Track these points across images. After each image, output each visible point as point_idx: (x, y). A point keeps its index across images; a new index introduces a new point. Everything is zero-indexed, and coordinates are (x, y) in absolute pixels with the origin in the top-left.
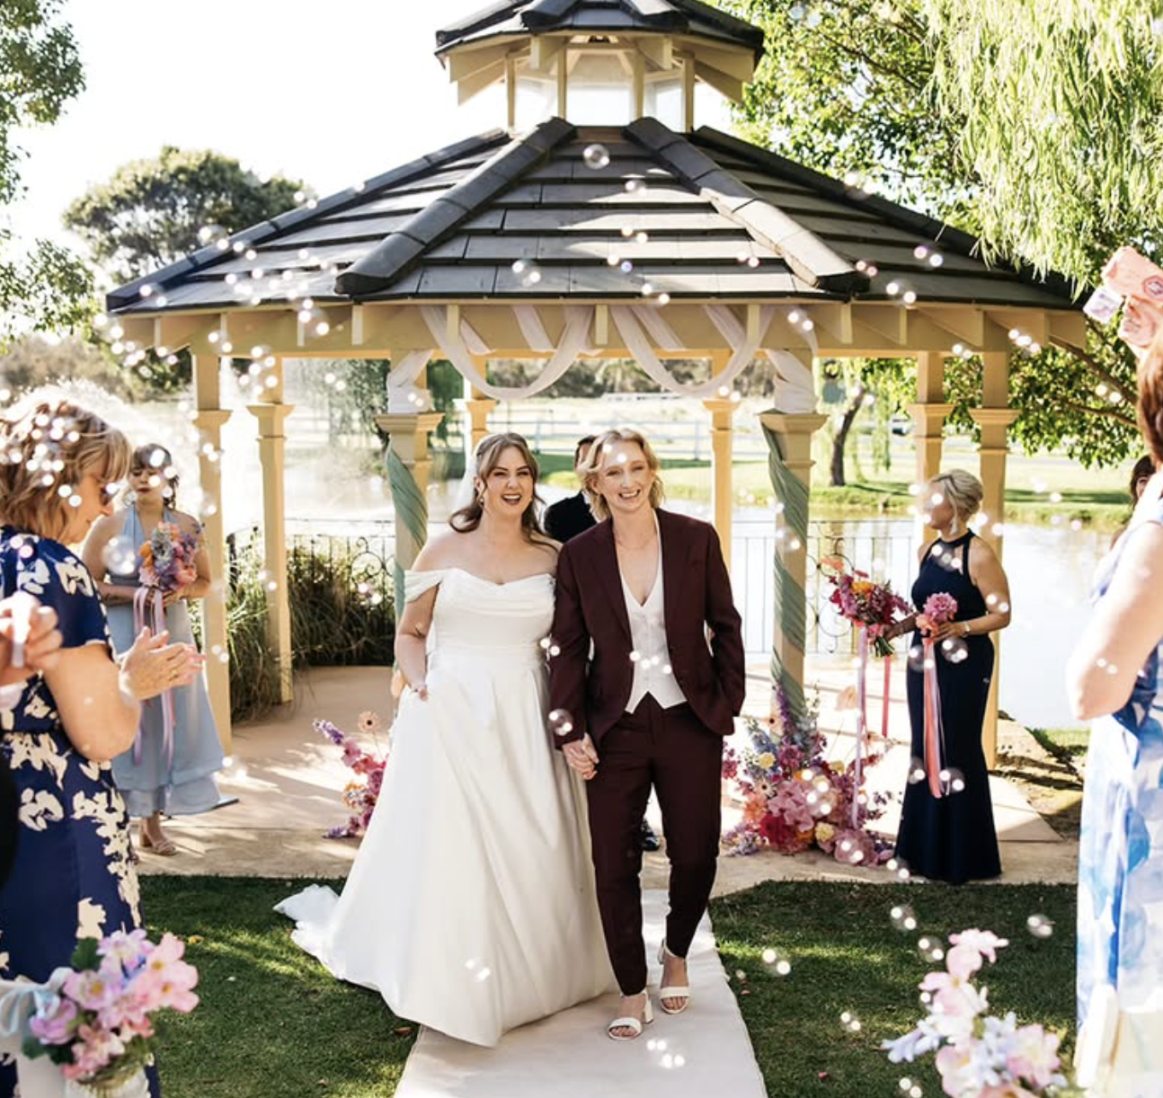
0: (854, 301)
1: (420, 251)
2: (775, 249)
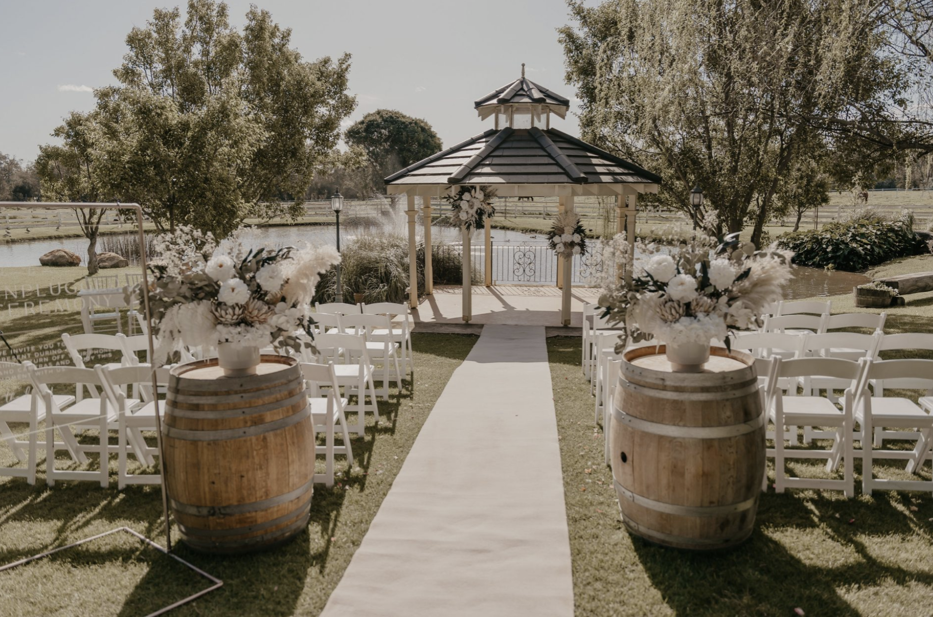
0: (583, 184)
1: (470, 171)
2: (564, 169)
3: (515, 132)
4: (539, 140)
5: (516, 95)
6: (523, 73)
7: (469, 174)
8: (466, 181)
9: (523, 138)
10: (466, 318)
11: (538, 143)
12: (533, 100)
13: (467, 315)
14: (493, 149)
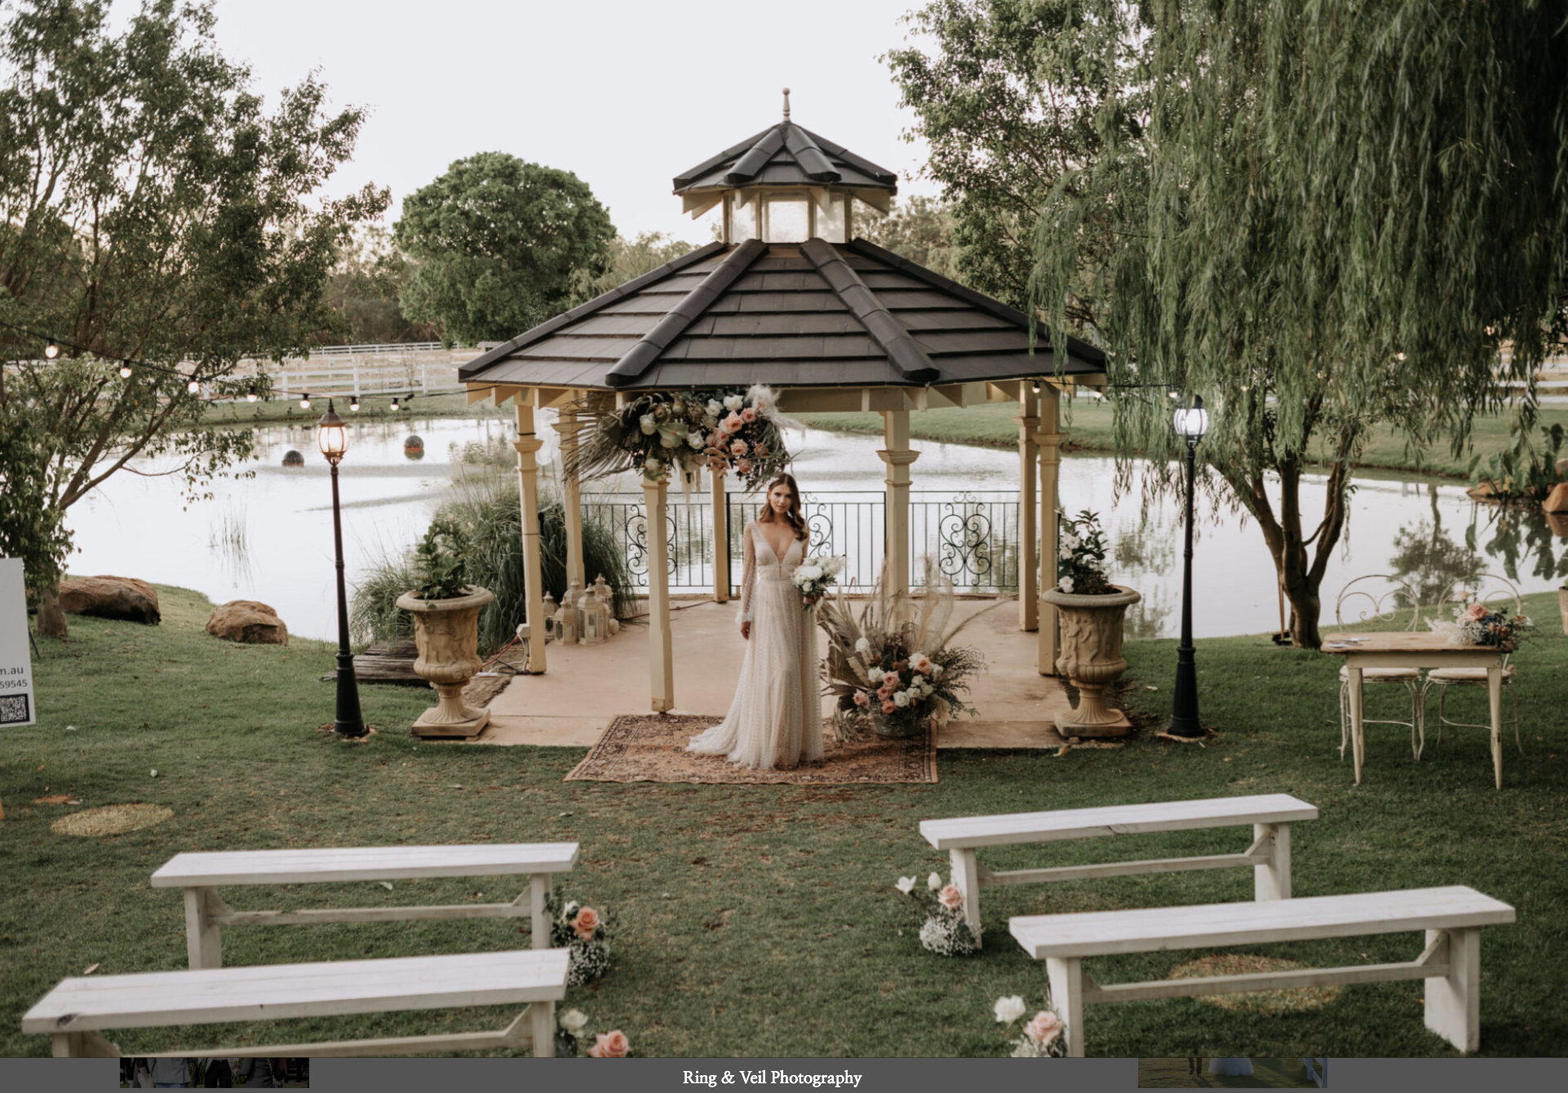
0: (927, 386)
1: (659, 354)
2: (884, 349)
3: (771, 249)
4: (826, 271)
5: (770, 164)
6: (787, 112)
7: (659, 362)
8: (650, 381)
9: (788, 267)
10: (661, 704)
11: (825, 279)
12: (810, 176)
13: (661, 696)
14: (715, 296)
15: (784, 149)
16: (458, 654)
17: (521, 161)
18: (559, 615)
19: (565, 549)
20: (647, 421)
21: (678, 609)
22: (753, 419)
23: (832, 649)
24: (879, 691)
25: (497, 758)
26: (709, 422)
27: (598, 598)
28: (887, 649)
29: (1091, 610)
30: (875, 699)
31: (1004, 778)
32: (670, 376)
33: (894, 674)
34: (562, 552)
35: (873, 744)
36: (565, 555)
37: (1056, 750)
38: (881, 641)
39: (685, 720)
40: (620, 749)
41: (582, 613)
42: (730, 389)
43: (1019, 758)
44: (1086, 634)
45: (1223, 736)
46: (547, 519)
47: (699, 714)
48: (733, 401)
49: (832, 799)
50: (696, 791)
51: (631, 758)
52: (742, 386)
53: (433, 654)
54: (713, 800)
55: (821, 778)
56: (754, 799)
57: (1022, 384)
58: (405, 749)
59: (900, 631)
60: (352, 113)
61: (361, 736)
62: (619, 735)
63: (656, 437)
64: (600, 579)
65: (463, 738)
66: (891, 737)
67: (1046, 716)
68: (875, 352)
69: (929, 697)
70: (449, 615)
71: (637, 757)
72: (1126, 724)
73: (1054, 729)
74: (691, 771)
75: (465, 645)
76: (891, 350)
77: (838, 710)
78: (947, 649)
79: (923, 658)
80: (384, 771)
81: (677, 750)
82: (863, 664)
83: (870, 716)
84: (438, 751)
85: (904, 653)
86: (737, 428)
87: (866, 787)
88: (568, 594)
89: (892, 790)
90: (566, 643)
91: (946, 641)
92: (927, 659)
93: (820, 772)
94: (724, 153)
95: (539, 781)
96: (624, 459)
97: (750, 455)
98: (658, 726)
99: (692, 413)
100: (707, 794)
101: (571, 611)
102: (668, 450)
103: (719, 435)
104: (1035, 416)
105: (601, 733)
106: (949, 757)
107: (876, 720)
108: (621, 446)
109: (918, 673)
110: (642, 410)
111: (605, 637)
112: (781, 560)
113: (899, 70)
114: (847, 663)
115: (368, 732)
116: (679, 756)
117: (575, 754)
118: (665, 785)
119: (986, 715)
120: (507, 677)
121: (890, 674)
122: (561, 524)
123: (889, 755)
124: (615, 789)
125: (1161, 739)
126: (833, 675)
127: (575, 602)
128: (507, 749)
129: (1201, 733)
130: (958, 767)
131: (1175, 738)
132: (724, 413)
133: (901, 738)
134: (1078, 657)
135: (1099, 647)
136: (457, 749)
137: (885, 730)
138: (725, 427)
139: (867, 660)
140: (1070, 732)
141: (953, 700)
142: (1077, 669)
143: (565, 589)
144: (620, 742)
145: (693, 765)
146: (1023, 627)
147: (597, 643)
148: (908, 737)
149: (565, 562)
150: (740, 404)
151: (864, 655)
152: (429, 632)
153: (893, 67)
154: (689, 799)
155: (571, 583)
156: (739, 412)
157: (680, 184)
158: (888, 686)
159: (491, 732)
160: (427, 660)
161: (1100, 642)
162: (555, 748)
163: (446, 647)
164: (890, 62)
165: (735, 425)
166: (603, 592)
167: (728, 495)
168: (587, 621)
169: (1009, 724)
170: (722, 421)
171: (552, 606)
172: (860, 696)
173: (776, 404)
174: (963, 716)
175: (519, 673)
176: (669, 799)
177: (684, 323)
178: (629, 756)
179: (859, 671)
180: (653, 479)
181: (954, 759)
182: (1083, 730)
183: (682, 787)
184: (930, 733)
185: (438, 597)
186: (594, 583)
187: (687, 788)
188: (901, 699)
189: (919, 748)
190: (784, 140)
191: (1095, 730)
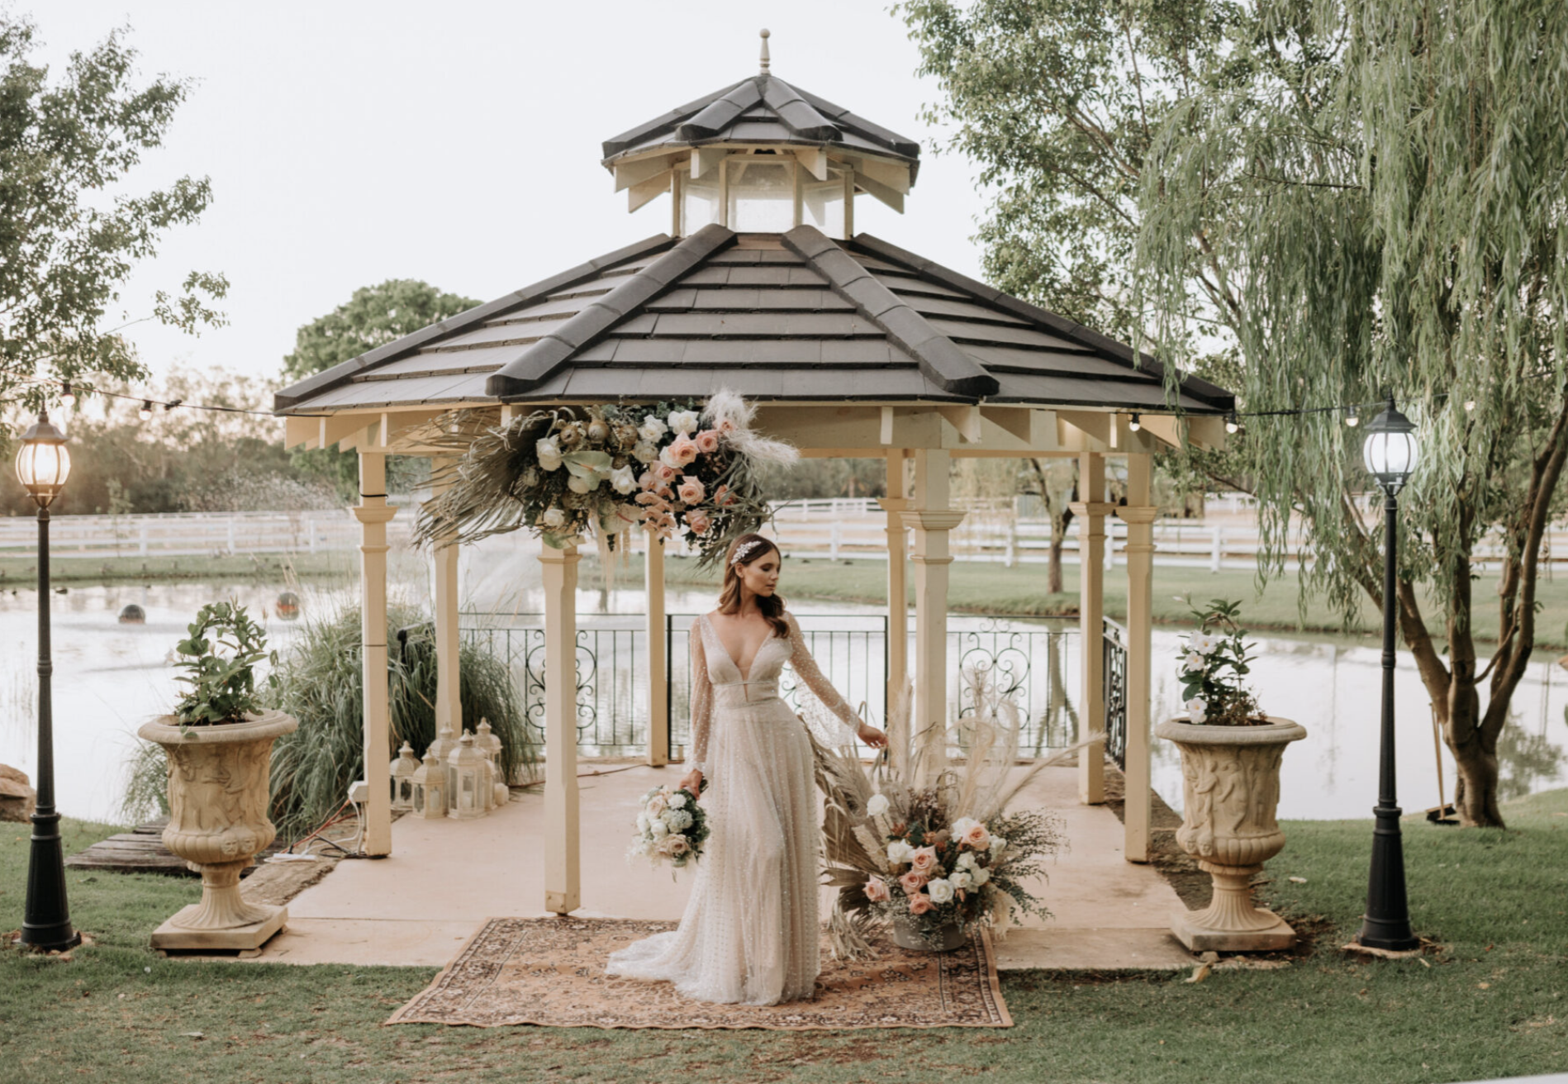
0: (982, 403)
1: (570, 355)
2: (913, 354)
3: (740, 240)
4: (821, 263)
5: (740, 119)
6: (766, 62)
7: (568, 365)
8: (555, 388)
9: (765, 259)
10: (560, 901)
11: (818, 271)
12: (800, 133)
13: (562, 887)
14: (659, 288)
15: (761, 104)
16: (234, 816)
17: (437, 290)
18: (419, 775)
19: (434, 682)
20: (547, 448)
21: (596, 774)
22: (713, 447)
23: (830, 812)
24: (904, 879)
25: (281, 987)
26: (643, 453)
27: (478, 752)
28: (915, 814)
29: (1236, 750)
30: (897, 891)
31: (1122, 1018)
32: (583, 383)
33: (929, 852)
34: (429, 686)
35: (896, 964)
36: (434, 692)
37: (1188, 972)
38: (906, 801)
39: (598, 925)
40: (489, 970)
41: (454, 772)
42: (676, 402)
43: (1132, 984)
44: (1226, 789)
45: (1450, 948)
46: (411, 641)
47: (618, 916)
48: (682, 419)
49: (843, 1056)
50: (607, 1042)
51: (504, 986)
52: (697, 398)
53: (192, 814)
54: (636, 1060)
55: (820, 1020)
56: (707, 1056)
57: (1113, 418)
58: (129, 968)
59: (934, 786)
60: (167, 87)
61: (63, 949)
62: (490, 948)
63: (563, 473)
64: (483, 725)
65: (235, 953)
66: (921, 953)
67: (1157, 920)
68: (898, 357)
69: (983, 888)
70: (221, 750)
71: (515, 984)
72: (1287, 931)
73: (1174, 941)
74: (600, 1007)
75: (245, 801)
76: (924, 354)
77: (838, 910)
78: (1007, 816)
79: (975, 825)
80: (82, 1006)
81: (580, 972)
82: (878, 837)
83: (886, 920)
84: (187, 974)
85: (939, 820)
86: (691, 459)
87: (896, 1034)
88: (435, 748)
89: (941, 1040)
90: (428, 816)
91: (1007, 801)
92: (983, 827)
93: (814, 1009)
94: (676, 111)
95: (343, 1024)
96: (511, 513)
97: (707, 503)
98: (554, 935)
99: (621, 435)
100: (627, 1047)
101: (438, 769)
102: (579, 497)
103: (660, 472)
104: (1102, 502)
105: (461, 945)
106: (1019, 982)
107: (897, 925)
108: (508, 491)
109: (967, 848)
110: (542, 429)
111: (487, 809)
112: (744, 675)
113: (919, 25)
114: (853, 836)
115: (78, 941)
116: (583, 983)
117: (415, 977)
118: (555, 1030)
119: (1068, 917)
120: (330, 862)
121: (921, 850)
122: (431, 648)
123: (921, 980)
124: (471, 1037)
125: (1351, 953)
126: (832, 856)
127: (444, 757)
128: (304, 970)
129: (1414, 944)
130: (1039, 998)
131: (1376, 951)
132: (669, 438)
133: (938, 954)
134: (1213, 824)
135: (1247, 808)
136: (219, 970)
137: (914, 942)
138: (670, 459)
139: (884, 830)
140: (1202, 946)
141: (1018, 893)
142: (1212, 844)
143: (432, 737)
144: (490, 960)
145: (606, 997)
146: (1085, 799)
147: (474, 817)
148: (950, 953)
149: (434, 702)
150: (694, 424)
151: (879, 822)
152: (187, 779)
153: (909, 21)
154: (595, 1058)
155: (442, 729)
156: (692, 436)
157: (612, 149)
158: (918, 871)
159: (282, 943)
160: (182, 825)
161: (1247, 800)
162: (382, 970)
163: (213, 803)
164: (908, 15)
165: (685, 453)
166: (488, 744)
167: (670, 617)
168: (460, 784)
169: (1100, 931)
170: (665, 449)
171: (411, 762)
172: (876, 886)
173: (753, 425)
174: (1030, 920)
175: (350, 857)
176: (560, 1056)
177: (612, 318)
178: (502, 982)
179: (872, 849)
180: (555, 544)
181: (1028, 987)
182: (1223, 940)
183: (586, 1033)
184: (982, 946)
185: (205, 722)
186: (473, 731)
187: (594, 1037)
188: (940, 891)
189: (970, 970)
190: (761, 94)
191: (1241, 940)
